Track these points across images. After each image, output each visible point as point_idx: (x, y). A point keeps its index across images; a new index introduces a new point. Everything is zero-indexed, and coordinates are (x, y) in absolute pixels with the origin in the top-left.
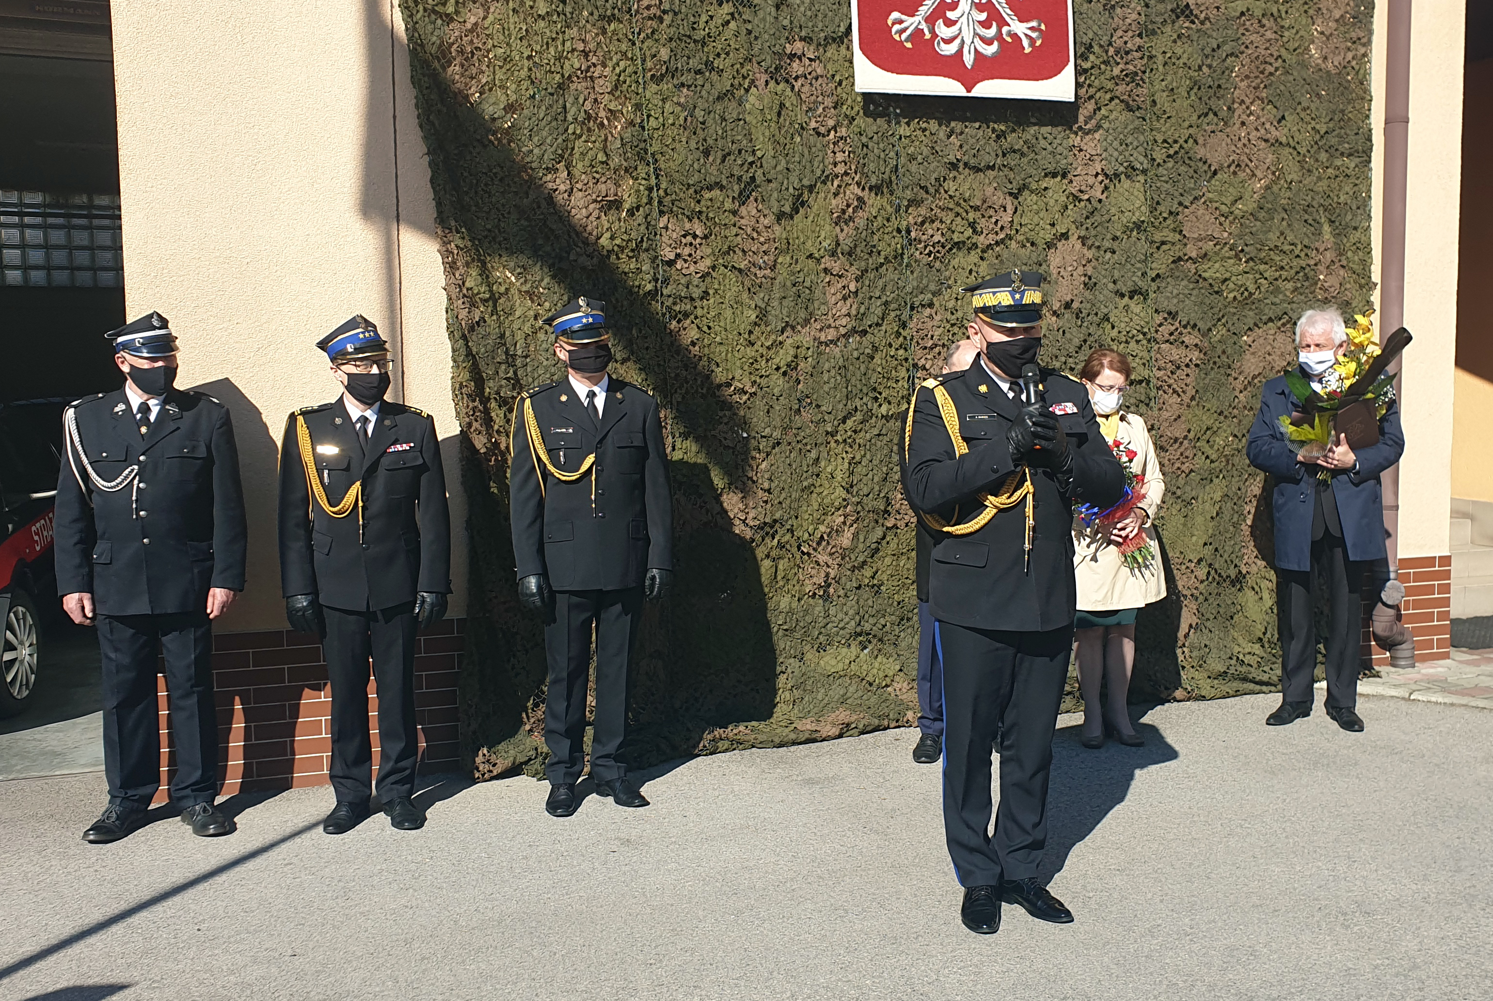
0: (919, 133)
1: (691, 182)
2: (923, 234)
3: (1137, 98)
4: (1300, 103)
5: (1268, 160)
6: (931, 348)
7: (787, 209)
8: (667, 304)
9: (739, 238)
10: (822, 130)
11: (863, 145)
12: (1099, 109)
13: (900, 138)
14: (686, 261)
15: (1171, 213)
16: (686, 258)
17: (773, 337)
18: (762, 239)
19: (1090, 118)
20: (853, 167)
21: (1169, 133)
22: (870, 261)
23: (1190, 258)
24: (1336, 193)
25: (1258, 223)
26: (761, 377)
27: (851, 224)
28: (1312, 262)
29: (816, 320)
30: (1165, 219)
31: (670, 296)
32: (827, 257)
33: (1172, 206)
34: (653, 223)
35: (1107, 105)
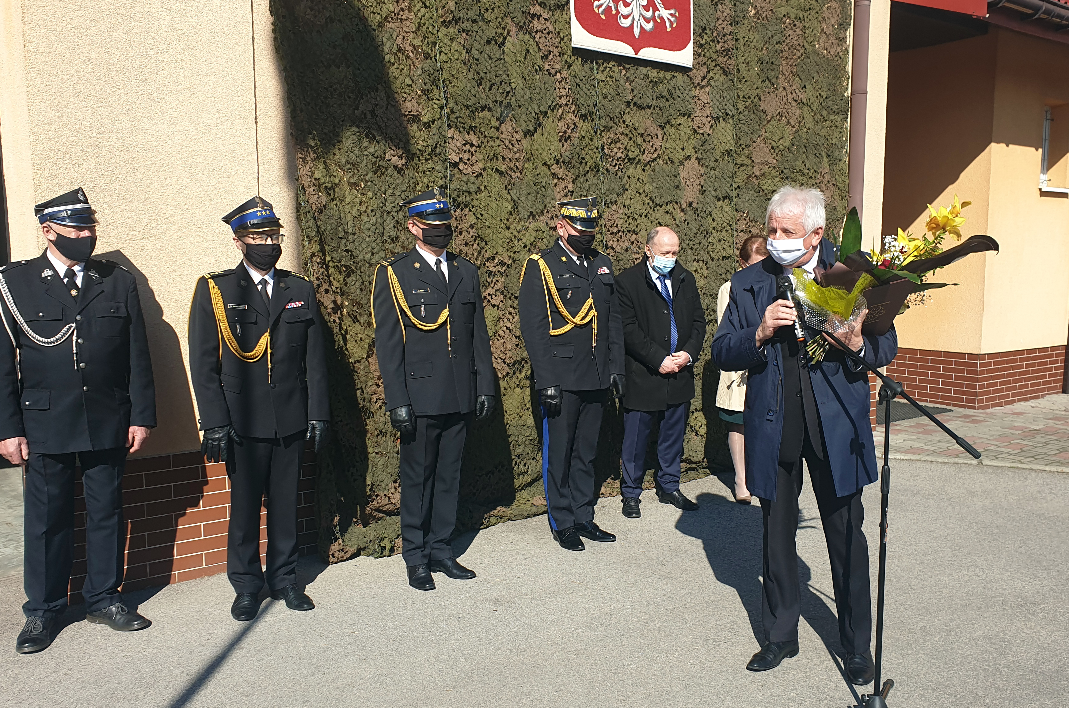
0: (608, 78)
1: (470, 104)
2: (611, 152)
3: (729, 67)
4: (813, 78)
5: (796, 114)
6: (616, 234)
7: (531, 128)
8: (453, 196)
9: (500, 148)
10: (553, 71)
11: (577, 84)
12: (709, 72)
13: (598, 83)
14: (466, 164)
15: (746, 146)
16: (466, 161)
17: (522, 223)
18: (515, 150)
19: (704, 78)
20: (571, 100)
21: (746, 91)
22: (581, 169)
23: (756, 176)
24: (831, 137)
25: (791, 155)
26: (514, 253)
27: (569, 141)
28: (818, 181)
29: (548, 212)
30: (743, 149)
31: (455, 190)
32: (555, 165)
33: (747, 141)
34: (443, 133)
35: (713, 70)
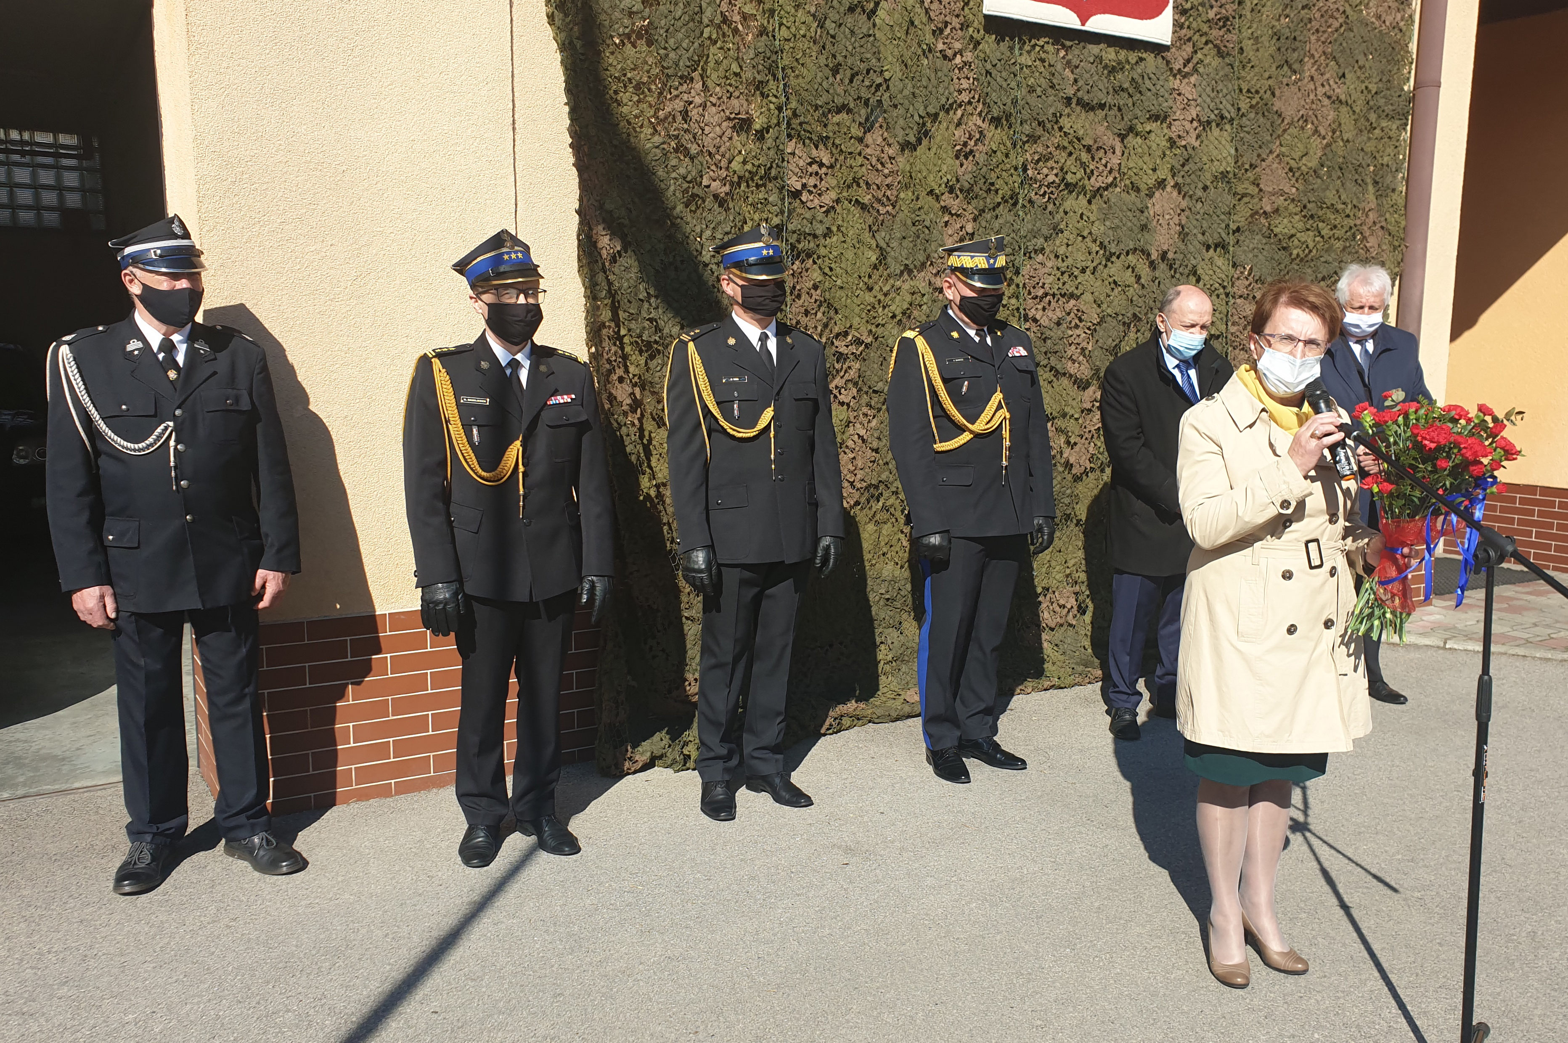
0: (1038, 62)
1: (820, 103)
2: (1038, 174)
3: (1227, 44)
4: (1357, 62)
5: (1329, 117)
6: (1042, 298)
7: (912, 139)
8: (791, 241)
9: (864, 169)
10: (949, 53)
11: (987, 72)
12: (1196, 52)
13: (1022, 69)
14: (810, 192)
15: (1251, 165)
16: (811, 189)
17: (891, 281)
18: (886, 171)
19: (1188, 61)
20: (977, 97)
21: (1253, 82)
22: (988, 200)
23: (1265, 212)
24: (1381, 153)
25: (1319, 181)
26: (877, 326)
27: (971, 158)
28: (1358, 222)
29: (932, 264)
30: (1246, 170)
31: (794, 232)
32: (947, 194)
33: (1252, 158)
34: (781, 147)
35: (1202, 49)
